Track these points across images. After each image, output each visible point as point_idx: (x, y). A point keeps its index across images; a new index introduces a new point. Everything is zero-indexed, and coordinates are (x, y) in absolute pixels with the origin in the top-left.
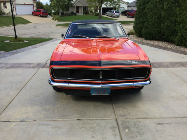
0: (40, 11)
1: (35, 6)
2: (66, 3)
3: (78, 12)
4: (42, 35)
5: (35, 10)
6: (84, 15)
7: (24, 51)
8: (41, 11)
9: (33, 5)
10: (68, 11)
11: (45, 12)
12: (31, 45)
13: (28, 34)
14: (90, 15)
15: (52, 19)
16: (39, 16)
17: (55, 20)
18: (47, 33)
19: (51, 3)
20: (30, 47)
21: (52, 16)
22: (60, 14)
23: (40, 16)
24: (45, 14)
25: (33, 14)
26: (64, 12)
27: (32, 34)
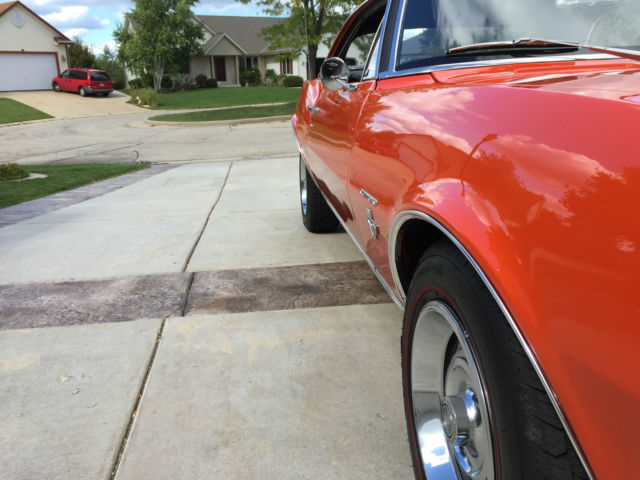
0: (83, 76)
1: (63, 59)
2: (178, 46)
3: (222, 76)
4: (101, 153)
5: (62, 71)
6: (243, 84)
7: (31, 215)
8: (86, 73)
9: (56, 54)
10: (187, 75)
11: (104, 76)
12: (64, 189)
13: (44, 154)
14: (265, 85)
15: (128, 102)
16: (78, 93)
17: (140, 106)
18: (121, 146)
19: (123, 46)
20: (60, 196)
21: (128, 93)
22: (158, 85)
23: (82, 91)
24: (102, 85)
25: (57, 87)
26: (173, 79)
27: (57, 152)
